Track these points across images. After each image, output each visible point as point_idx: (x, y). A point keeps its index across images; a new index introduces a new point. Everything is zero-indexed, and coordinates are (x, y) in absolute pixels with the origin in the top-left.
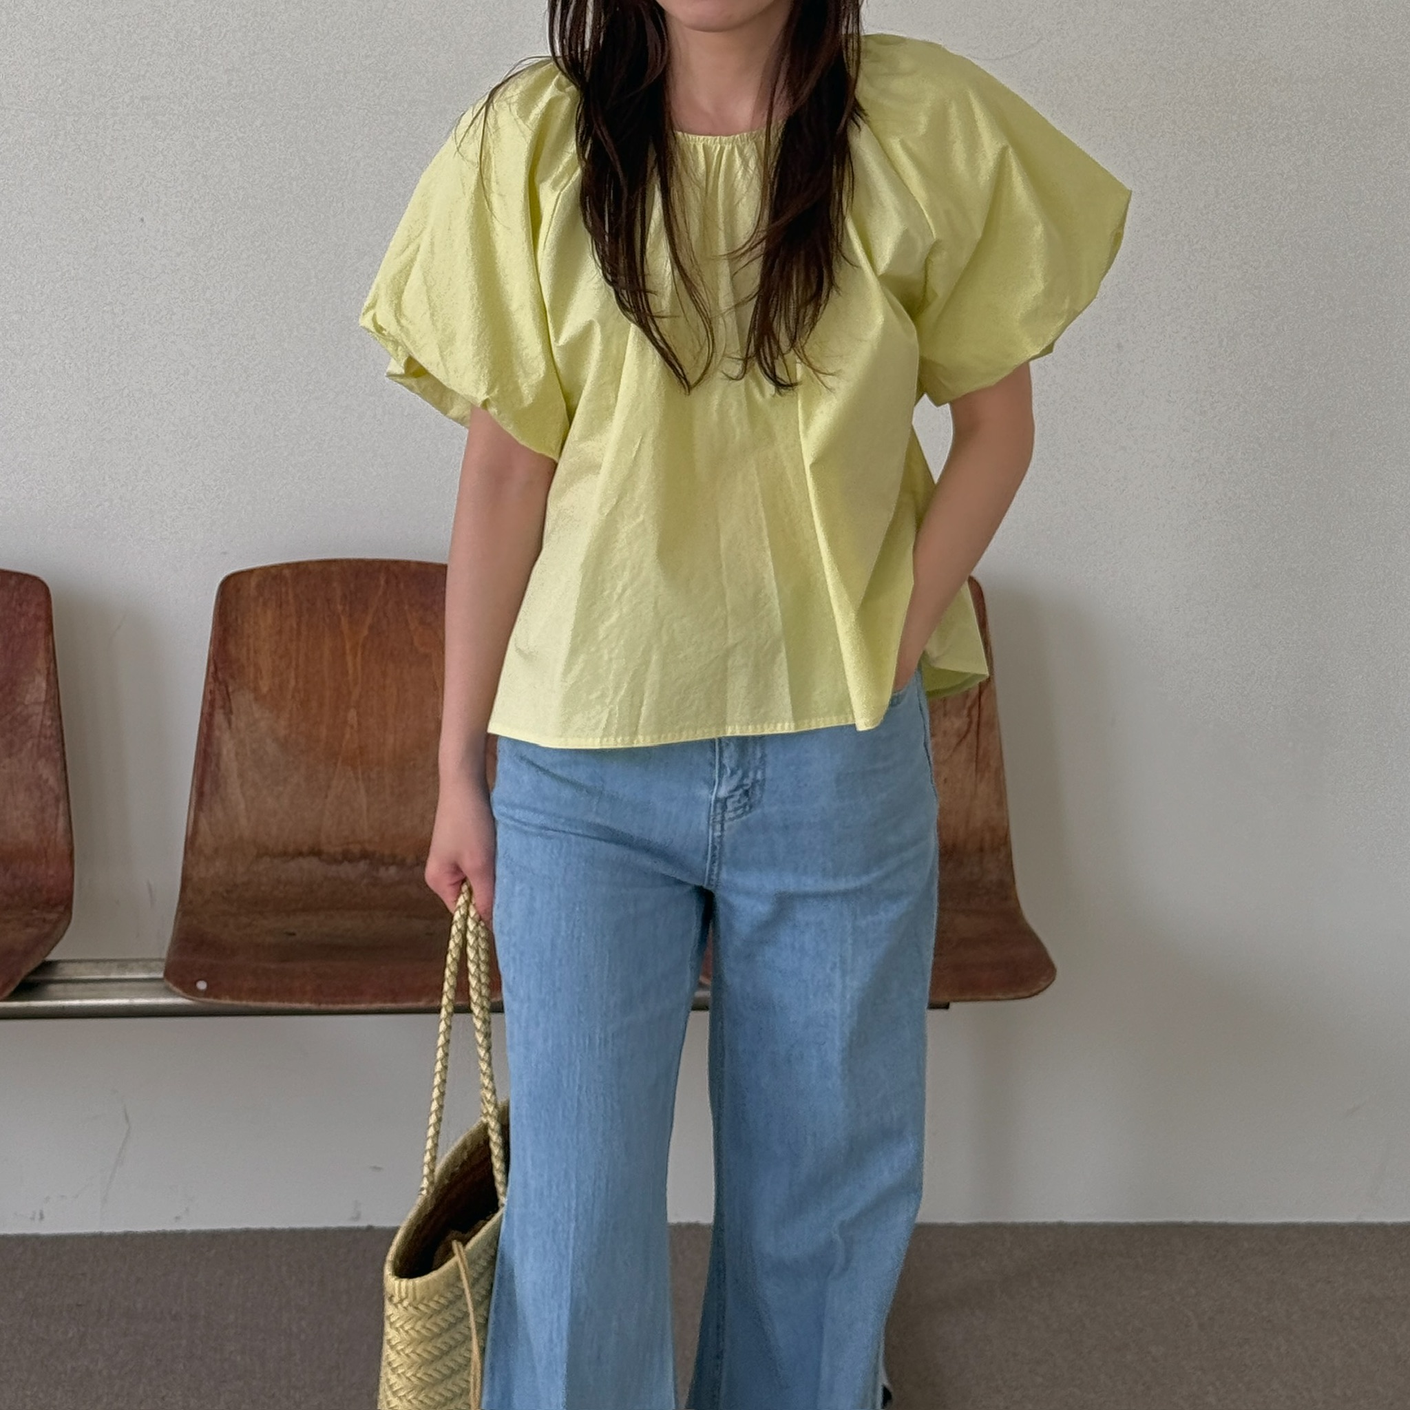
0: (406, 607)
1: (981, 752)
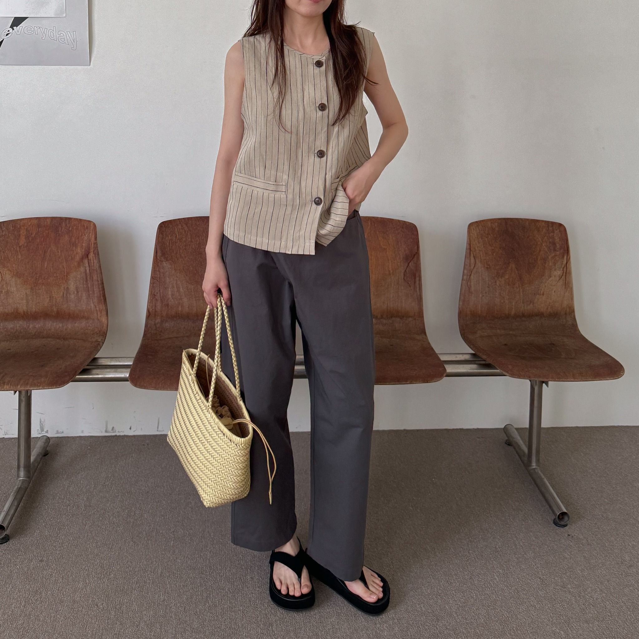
0: (378, 233)
1: (566, 282)
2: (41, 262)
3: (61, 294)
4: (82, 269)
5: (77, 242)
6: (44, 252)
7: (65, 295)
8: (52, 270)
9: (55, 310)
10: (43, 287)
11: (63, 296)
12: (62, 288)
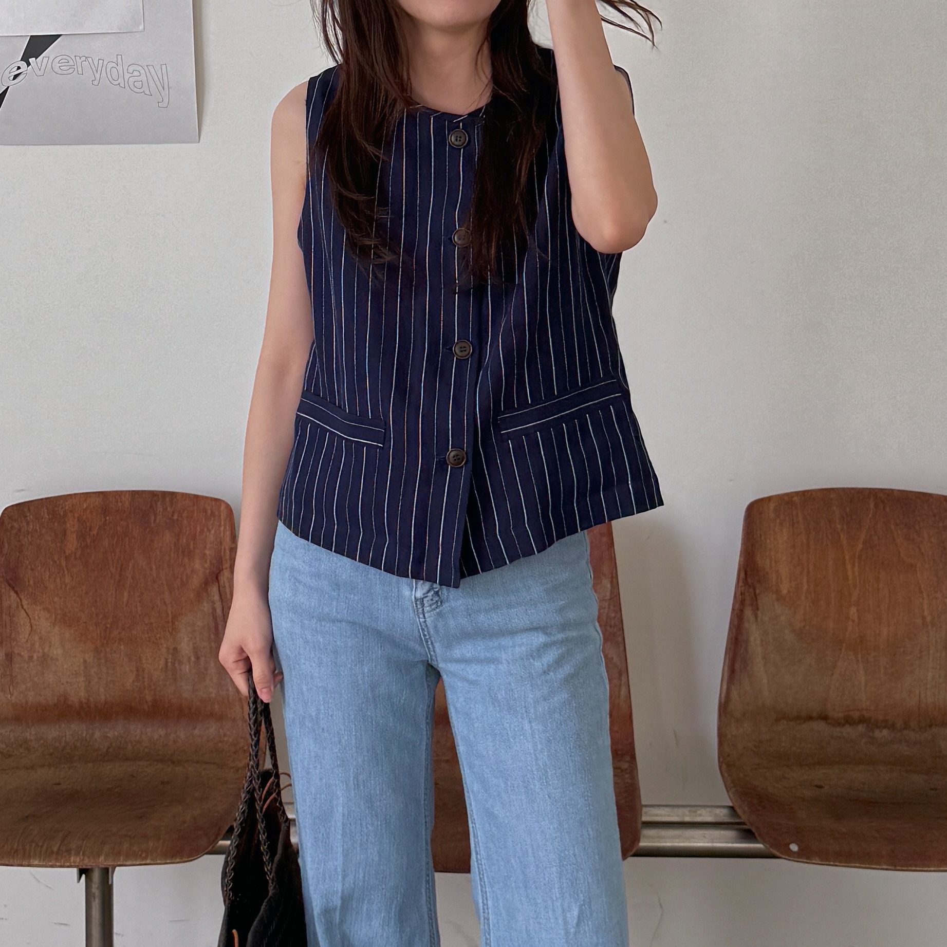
0: (893, 526)
2: (114, 592)
3: (162, 662)
4: (206, 607)
5: (192, 547)
6: (121, 571)
7: (169, 664)
8: (139, 609)
9: (149, 698)
10: (122, 647)
11: (167, 666)
12: (164, 650)
